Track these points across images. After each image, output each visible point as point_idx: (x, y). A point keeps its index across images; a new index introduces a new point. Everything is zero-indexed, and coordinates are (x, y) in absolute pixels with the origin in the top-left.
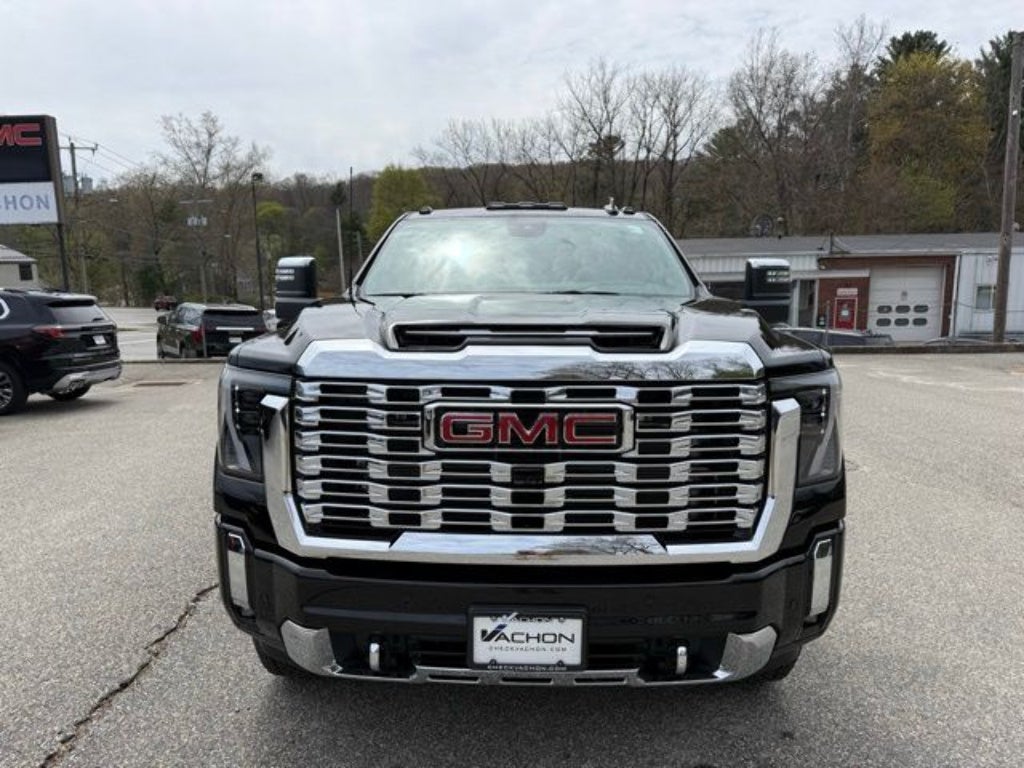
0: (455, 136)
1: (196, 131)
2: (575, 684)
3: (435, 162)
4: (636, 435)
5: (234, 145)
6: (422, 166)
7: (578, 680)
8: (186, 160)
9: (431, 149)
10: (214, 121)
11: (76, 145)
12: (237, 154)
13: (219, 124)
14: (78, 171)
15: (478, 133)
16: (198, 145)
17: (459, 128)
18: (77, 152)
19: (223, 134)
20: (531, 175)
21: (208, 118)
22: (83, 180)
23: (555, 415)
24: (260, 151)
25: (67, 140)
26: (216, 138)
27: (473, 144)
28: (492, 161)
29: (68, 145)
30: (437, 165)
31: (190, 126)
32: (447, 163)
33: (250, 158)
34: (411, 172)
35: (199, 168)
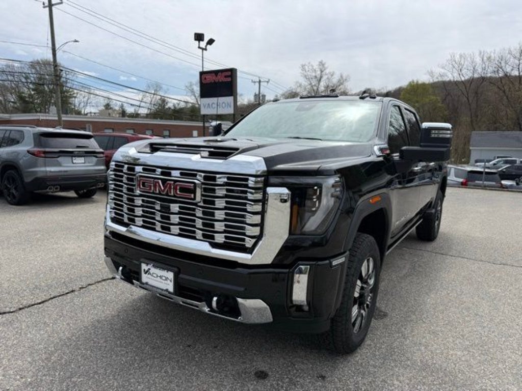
0: (454, 63)
1: (315, 70)
2: (181, 303)
3: (439, 78)
4: (202, 195)
5: (332, 75)
6: (431, 81)
7: (183, 302)
8: (310, 84)
9: (438, 71)
10: (323, 65)
11: (262, 80)
12: (333, 80)
13: (326, 66)
14: (261, 92)
15: (469, 59)
16: (316, 77)
17: (457, 58)
18: (261, 83)
19: (327, 71)
20: (502, 83)
21: (322, 64)
22: (262, 96)
23: (172, 182)
24: (344, 78)
25: (258, 78)
26: (324, 73)
27: (465, 66)
28: (476, 76)
29: (258, 80)
30: (440, 79)
31: (313, 68)
32: (446, 77)
33: (339, 81)
34: (424, 84)
35: (315, 88)
